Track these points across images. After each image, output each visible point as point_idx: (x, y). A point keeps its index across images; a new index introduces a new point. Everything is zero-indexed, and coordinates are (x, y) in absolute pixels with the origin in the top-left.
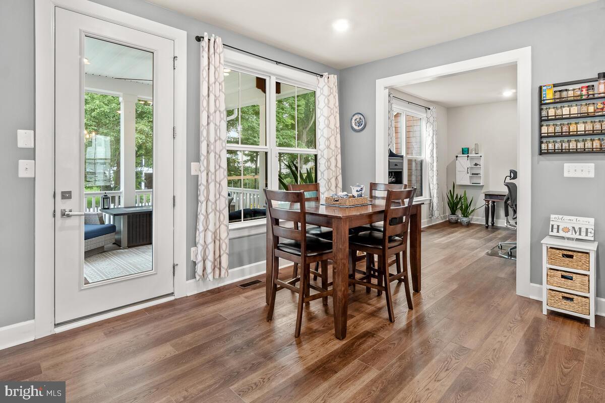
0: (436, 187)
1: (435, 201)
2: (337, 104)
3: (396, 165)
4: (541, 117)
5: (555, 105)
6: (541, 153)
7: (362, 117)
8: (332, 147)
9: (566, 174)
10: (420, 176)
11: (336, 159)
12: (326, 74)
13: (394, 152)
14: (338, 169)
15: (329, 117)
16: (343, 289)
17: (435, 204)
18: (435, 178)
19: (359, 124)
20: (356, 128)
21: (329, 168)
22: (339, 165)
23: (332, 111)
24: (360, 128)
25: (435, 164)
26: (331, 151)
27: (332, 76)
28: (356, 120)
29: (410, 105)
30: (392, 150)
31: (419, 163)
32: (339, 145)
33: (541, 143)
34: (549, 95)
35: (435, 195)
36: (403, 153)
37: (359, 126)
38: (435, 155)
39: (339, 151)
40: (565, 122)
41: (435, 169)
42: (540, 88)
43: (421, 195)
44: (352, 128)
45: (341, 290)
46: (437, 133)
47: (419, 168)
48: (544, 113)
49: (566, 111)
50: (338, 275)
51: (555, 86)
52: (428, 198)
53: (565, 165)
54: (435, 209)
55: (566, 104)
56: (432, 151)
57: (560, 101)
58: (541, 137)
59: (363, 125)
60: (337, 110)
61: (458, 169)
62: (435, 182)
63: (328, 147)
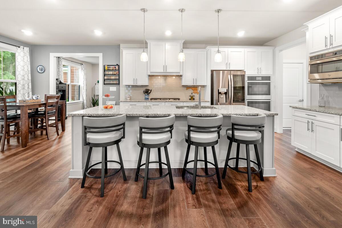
0: (85, 96)
1: (85, 102)
2: (29, 60)
3: (62, 87)
4: (104, 74)
5: (108, 71)
6: (104, 84)
7: (43, 67)
8: (26, 79)
9: (110, 90)
10: (78, 92)
11: (28, 85)
12: (22, 47)
13: (63, 82)
14: (29, 89)
15: (24, 66)
16: (25, 130)
17: (85, 103)
18: (85, 92)
19: (42, 70)
20: (40, 71)
21: (24, 89)
22: (30, 87)
23: (26, 64)
24: (42, 72)
25: (85, 87)
26: (25, 81)
27: (25, 48)
28: (39, 68)
29: (72, 62)
30: (61, 81)
31: (78, 86)
32: (30, 78)
33: (104, 81)
34: (106, 68)
35: (85, 100)
36: (69, 83)
37: (41, 71)
38: (85, 83)
39: (30, 81)
40: (110, 76)
41: (85, 89)
42: (104, 66)
43: (79, 100)
44: (38, 71)
45: (24, 131)
46: (86, 74)
47: (78, 88)
48: (105, 73)
49: (110, 73)
50: (23, 126)
51: (108, 65)
52: (82, 101)
53: (110, 87)
54: (85, 105)
55: (110, 71)
56: (84, 81)
57: (109, 70)
58: (104, 80)
59: (43, 70)
60: (29, 63)
61: (96, 89)
62: (85, 94)
63: (23, 79)
